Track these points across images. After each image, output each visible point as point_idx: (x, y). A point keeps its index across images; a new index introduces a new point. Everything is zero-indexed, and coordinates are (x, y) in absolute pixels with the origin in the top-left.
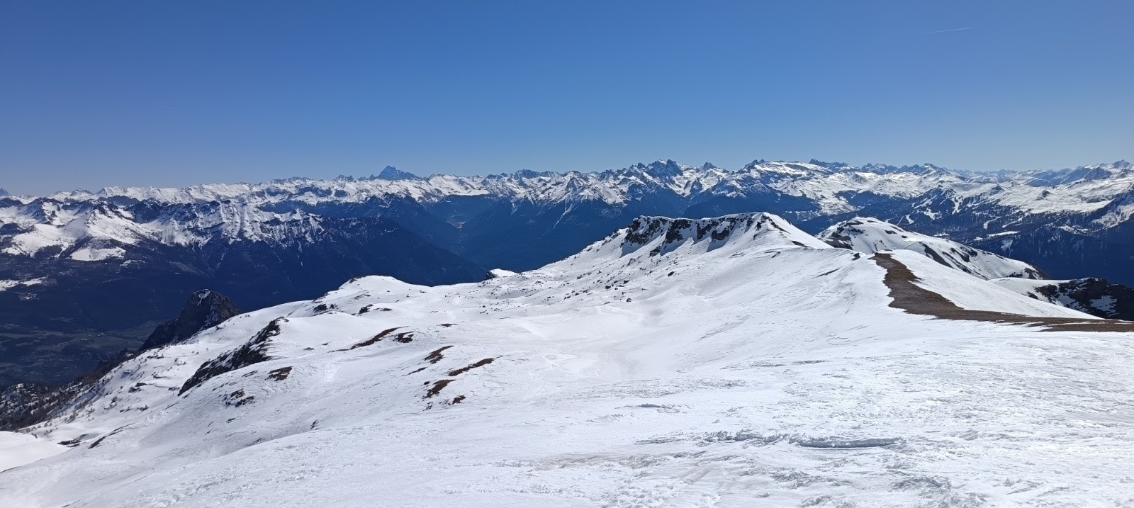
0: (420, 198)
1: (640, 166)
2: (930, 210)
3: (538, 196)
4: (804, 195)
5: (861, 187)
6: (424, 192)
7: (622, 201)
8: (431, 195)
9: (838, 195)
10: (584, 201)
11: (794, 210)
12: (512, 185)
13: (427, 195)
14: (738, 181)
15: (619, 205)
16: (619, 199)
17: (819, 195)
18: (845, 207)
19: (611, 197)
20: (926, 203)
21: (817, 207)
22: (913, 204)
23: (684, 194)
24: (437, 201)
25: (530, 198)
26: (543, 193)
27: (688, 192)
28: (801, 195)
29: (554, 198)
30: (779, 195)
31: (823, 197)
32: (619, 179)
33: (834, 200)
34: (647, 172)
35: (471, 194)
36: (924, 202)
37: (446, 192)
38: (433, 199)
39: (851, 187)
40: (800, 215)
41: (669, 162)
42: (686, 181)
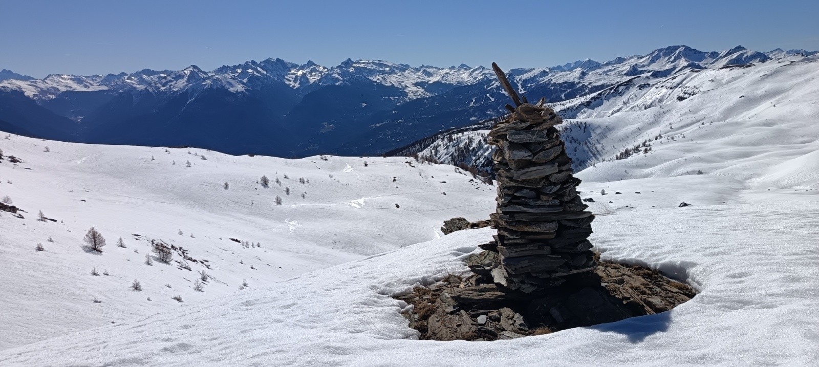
0: (34, 95)
1: (253, 62)
2: (503, 90)
3: (159, 88)
4: (393, 85)
5: (429, 79)
6: (39, 89)
7: (243, 89)
8: (48, 92)
9: (416, 84)
10: (207, 89)
11: (389, 97)
12: (132, 81)
13: (43, 92)
14: (338, 74)
15: (242, 93)
16: (240, 88)
17: (403, 84)
18: (424, 94)
19: (232, 86)
20: (495, 85)
21: (405, 95)
22: (485, 86)
23: (294, 86)
24: (54, 97)
25: (151, 90)
26: (163, 86)
27: (297, 85)
28: (391, 85)
29: (175, 90)
30: (375, 84)
31: (406, 86)
32: (237, 72)
33: (415, 89)
34: (260, 68)
35: (90, 90)
36: (493, 85)
37: (63, 89)
38: (50, 96)
39: (423, 79)
40: (394, 101)
41: (278, 59)
42: (294, 76)
